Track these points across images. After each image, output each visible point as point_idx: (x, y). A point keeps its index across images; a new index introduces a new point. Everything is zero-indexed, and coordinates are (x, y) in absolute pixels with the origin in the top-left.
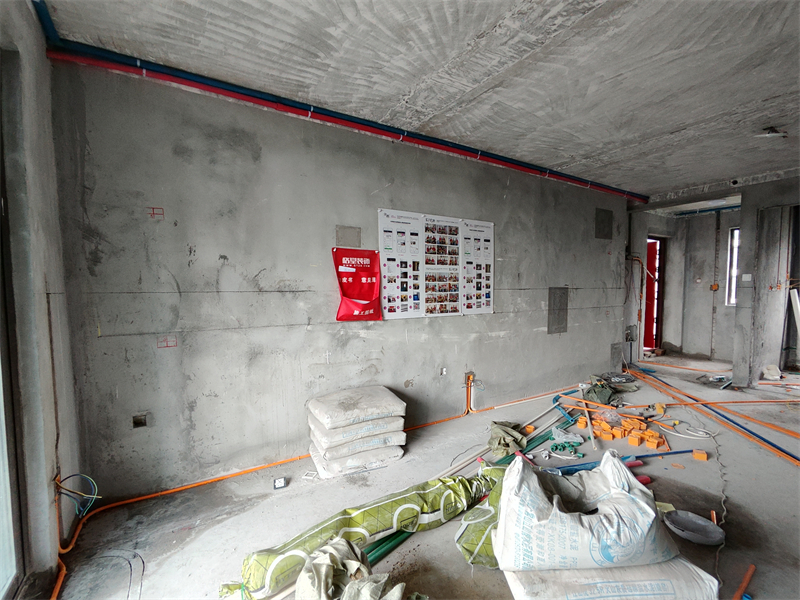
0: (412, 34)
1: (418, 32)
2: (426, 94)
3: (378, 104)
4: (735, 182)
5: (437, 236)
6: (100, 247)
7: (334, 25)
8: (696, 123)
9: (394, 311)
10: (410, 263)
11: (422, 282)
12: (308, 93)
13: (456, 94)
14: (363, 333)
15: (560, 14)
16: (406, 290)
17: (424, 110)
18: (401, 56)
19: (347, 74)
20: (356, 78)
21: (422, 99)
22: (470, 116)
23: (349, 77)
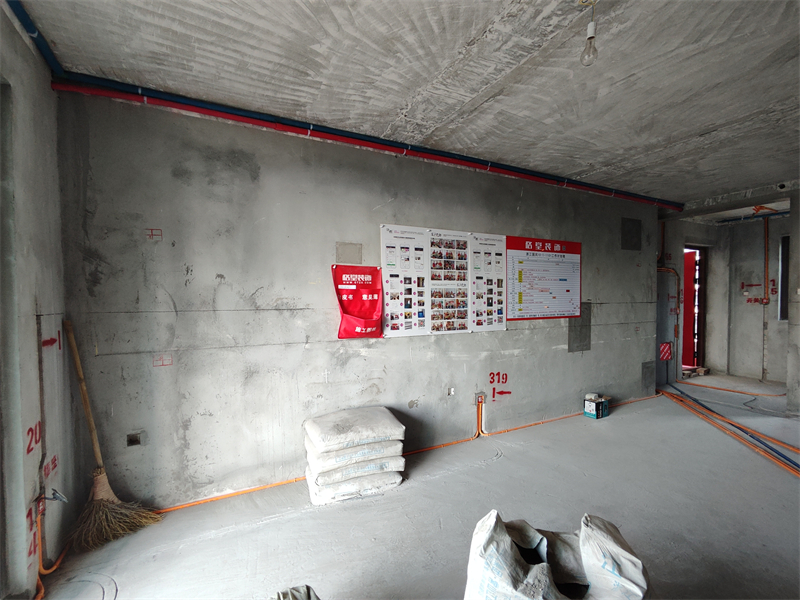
0: (399, 46)
1: (405, 43)
2: (424, 106)
3: (377, 119)
4: (782, 186)
5: (444, 251)
6: (100, 269)
7: (319, 42)
8: (727, 124)
9: (398, 328)
10: (414, 279)
11: (427, 299)
12: (305, 111)
13: (455, 105)
14: (364, 352)
15: (554, 14)
16: (410, 307)
17: (425, 123)
18: (391, 69)
19: (341, 90)
20: (349, 94)
21: (420, 112)
22: (474, 126)
23: (343, 93)
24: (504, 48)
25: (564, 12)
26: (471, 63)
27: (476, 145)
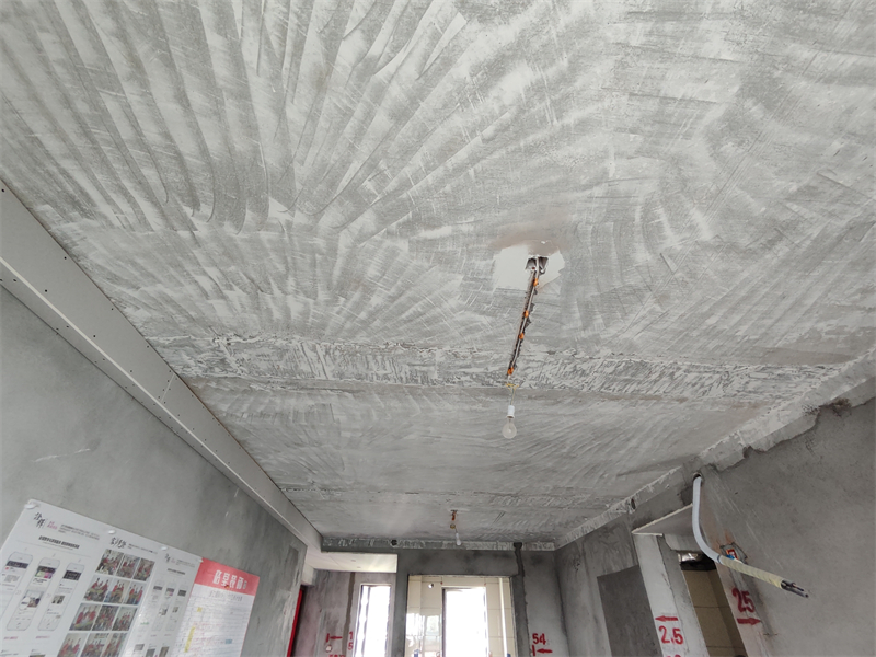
0: (356, 295)
1: (364, 299)
3: (181, 319)
4: (394, 543)
7: (290, 207)
13: (300, 373)
17: (234, 365)
18: (311, 301)
19: (201, 259)
20: (205, 273)
21: (254, 353)
22: (278, 400)
23: (199, 264)
24: (417, 368)
25: (478, 378)
26: (379, 358)
27: (245, 416)
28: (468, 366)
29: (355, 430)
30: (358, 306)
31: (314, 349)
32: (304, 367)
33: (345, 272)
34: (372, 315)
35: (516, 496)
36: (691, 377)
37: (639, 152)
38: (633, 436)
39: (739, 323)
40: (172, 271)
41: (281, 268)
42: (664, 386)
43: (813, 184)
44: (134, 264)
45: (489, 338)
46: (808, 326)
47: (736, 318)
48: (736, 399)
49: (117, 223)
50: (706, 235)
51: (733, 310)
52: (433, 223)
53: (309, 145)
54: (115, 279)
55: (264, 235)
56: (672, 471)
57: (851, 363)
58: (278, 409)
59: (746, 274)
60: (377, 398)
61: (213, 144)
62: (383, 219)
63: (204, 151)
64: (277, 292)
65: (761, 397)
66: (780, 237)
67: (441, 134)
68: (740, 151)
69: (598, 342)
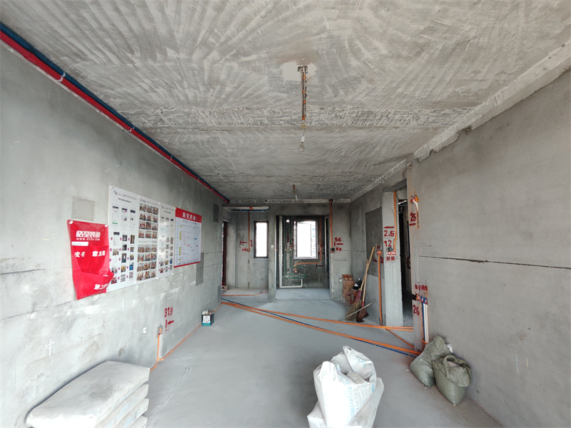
0: (218, 87)
1: (222, 89)
2: (182, 115)
3: (137, 102)
4: (267, 201)
5: (147, 214)
9: (116, 281)
10: (129, 237)
11: (136, 254)
13: (200, 124)
14: (88, 310)
15: (285, 120)
16: (125, 261)
17: (167, 121)
19: (140, 76)
20: (143, 82)
21: (175, 115)
22: (192, 136)
23: (139, 78)
24: (256, 118)
25: (288, 122)
27: (178, 144)
28: (282, 117)
29: (233, 149)
30: (220, 92)
31: (204, 112)
32: (201, 121)
33: (209, 78)
34: (228, 96)
35: (323, 176)
36: (397, 117)
37: (339, 17)
38: (376, 146)
39: (415, 91)
40: (128, 82)
41: (179, 78)
42: (384, 122)
43: (431, 25)
44: (110, 79)
45: (289, 103)
46: (451, 90)
47: (412, 89)
48: (425, 126)
49: (98, 62)
50: (384, 52)
51: (409, 84)
52: (246, 54)
53: (179, 24)
54: (102, 86)
55: (168, 64)
56: (402, 162)
57: (479, 106)
58: (193, 140)
59: (410, 68)
60: (240, 133)
61: (135, 27)
62: (223, 54)
63: (131, 30)
64: (180, 88)
65: (437, 125)
66: (423, 50)
67: (240, 16)
68: (389, 13)
69: (344, 103)
